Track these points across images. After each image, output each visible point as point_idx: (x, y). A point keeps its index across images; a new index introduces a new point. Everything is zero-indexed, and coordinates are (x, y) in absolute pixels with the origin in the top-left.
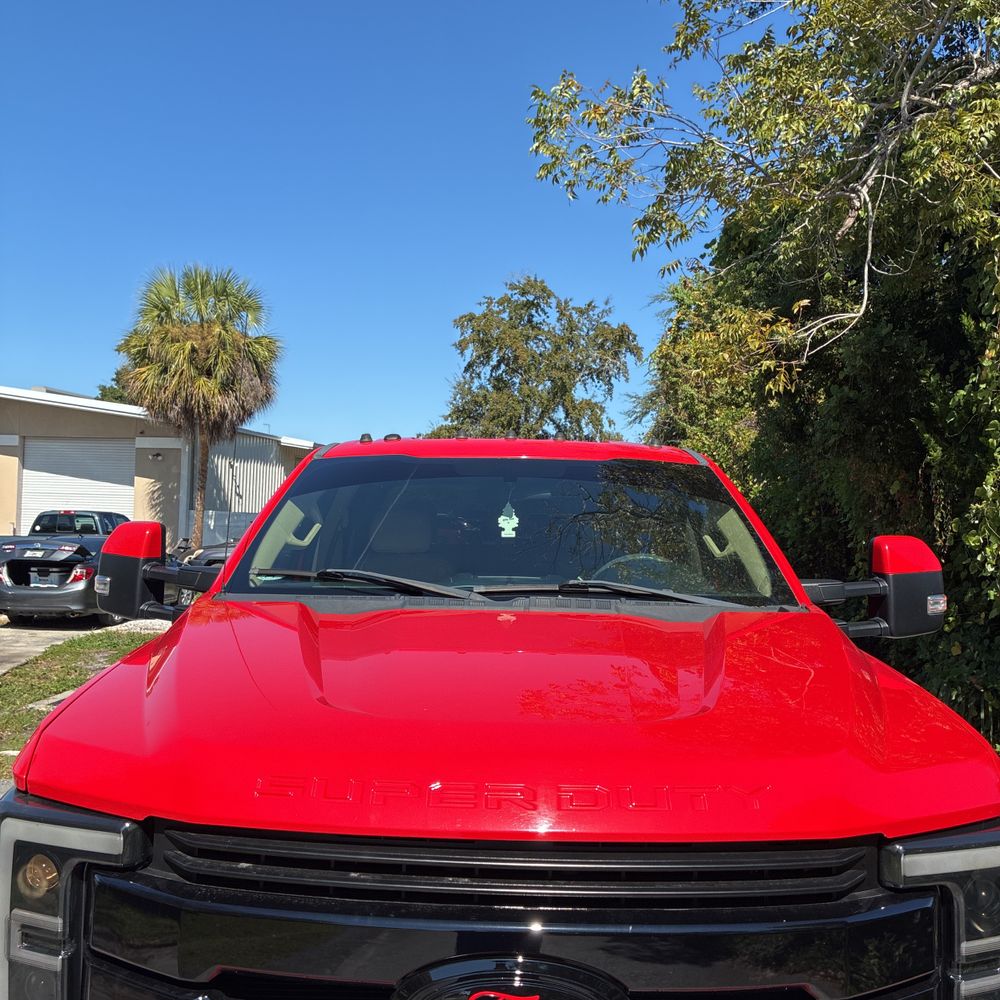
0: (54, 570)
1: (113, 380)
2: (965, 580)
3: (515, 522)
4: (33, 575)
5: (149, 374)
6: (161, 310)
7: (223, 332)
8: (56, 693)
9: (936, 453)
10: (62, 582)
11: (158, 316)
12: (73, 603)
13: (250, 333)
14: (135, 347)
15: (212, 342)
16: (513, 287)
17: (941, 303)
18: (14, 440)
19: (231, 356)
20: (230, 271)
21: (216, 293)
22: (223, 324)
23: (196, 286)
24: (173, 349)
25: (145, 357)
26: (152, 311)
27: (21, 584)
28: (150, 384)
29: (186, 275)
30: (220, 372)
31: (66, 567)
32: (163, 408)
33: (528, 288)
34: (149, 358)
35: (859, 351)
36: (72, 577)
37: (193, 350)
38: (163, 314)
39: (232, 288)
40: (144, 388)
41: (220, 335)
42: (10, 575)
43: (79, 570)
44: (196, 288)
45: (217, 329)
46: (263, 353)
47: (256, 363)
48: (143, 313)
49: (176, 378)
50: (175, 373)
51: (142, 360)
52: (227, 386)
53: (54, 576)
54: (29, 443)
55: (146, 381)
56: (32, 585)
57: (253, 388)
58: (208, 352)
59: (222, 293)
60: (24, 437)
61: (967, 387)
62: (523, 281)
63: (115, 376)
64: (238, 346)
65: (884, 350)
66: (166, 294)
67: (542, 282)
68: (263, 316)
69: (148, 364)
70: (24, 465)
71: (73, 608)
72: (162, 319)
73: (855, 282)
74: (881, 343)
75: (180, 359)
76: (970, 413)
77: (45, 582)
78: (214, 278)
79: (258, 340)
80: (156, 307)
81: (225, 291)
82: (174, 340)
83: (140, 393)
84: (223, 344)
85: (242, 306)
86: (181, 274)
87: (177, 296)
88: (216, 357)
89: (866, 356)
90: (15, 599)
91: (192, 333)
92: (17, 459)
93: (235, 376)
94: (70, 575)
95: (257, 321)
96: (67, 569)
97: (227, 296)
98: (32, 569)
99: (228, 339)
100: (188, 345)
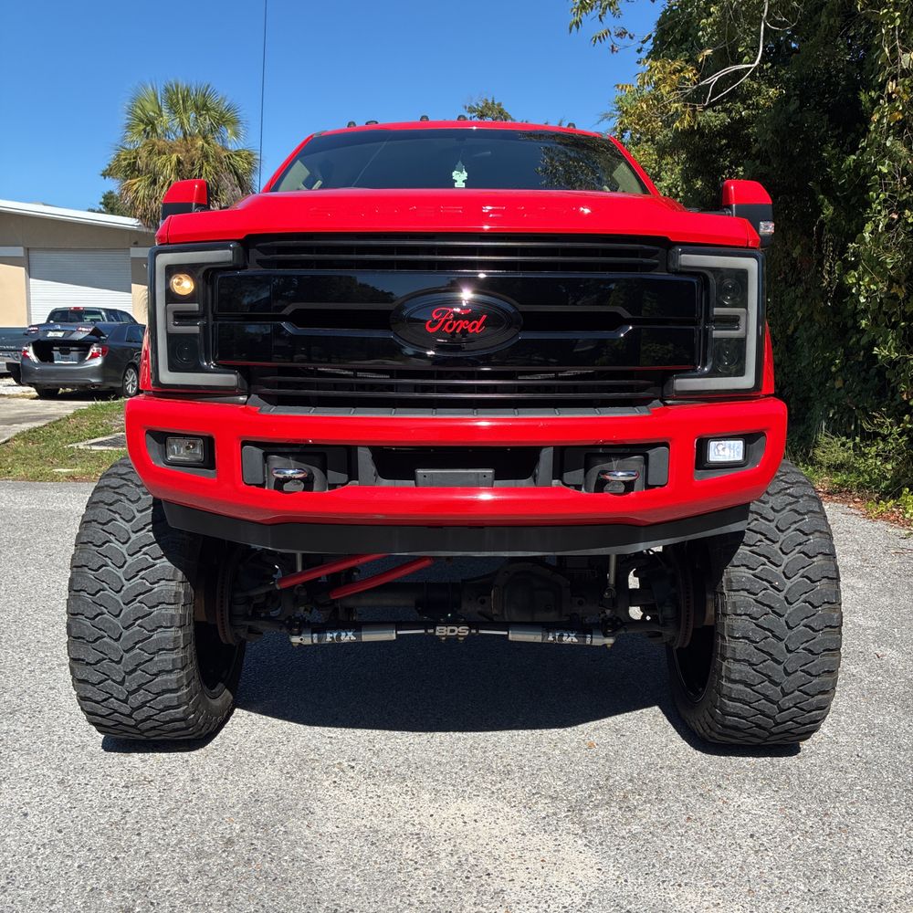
0: (74, 348)
1: (101, 203)
2: (851, 328)
3: (464, 175)
4: (56, 354)
5: (140, 185)
6: (147, 125)
7: (206, 145)
8: (90, 438)
9: (828, 211)
10: (82, 359)
11: (145, 130)
12: (93, 376)
13: (230, 146)
14: (125, 159)
15: (196, 154)
16: (471, 110)
17: (843, 83)
18: (19, 252)
19: (214, 168)
20: (208, 86)
21: (197, 108)
22: (204, 138)
23: (177, 101)
24: (159, 161)
25: (134, 170)
26: (138, 125)
27: (46, 361)
28: (141, 194)
29: (167, 90)
31: (83, 346)
32: (154, 216)
33: (485, 111)
34: (139, 170)
35: (770, 127)
36: (90, 354)
37: (179, 162)
38: (148, 128)
39: (212, 103)
40: (136, 198)
41: (203, 147)
42: (36, 353)
43: (95, 349)
44: (178, 102)
45: (200, 143)
46: (242, 165)
47: (236, 174)
48: (130, 127)
49: (165, 189)
50: (164, 184)
51: (132, 173)
52: (211, 196)
53: (74, 354)
54: (34, 255)
55: (137, 191)
56: (56, 362)
57: (235, 198)
58: (193, 164)
59: (202, 108)
60: (28, 249)
61: (858, 152)
62: (481, 104)
63: (102, 200)
64: (220, 157)
65: (791, 125)
66: (150, 110)
67: (500, 105)
68: (240, 129)
69: (138, 177)
70: (30, 274)
71: (93, 381)
72: (148, 133)
73: (770, 64)
74: (789, 119)
75: (167, 171)
76: (858, 175)
77: (67, 359)
78: (194, 93)
79: (238, 154)
80: (142, 121)
81: (205, 105)
82: (160, 153)
83: (133, 203)
84: (206, 156)
85: (222, 120)
86: (163, 88)
87: (161, 111)
88: (201, 169)
89: (776, 132)
90: (41, 373)
91: (177, 146)
92: (23, 269)
93: (218, 187)
94: (87, 354)
95: (236, 134)
96: (85, 348)
97: (208, 110)
98: (55, 348)
99: (211, 152)
100: (174, 157)
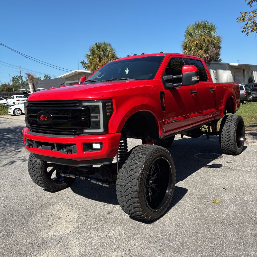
6: (190, 35)
14: (184, 45)
15: (202, 41)
19: (207, 44)
20: (207, 21)
21: (203, 27)
23: (198, 26)
24: (192, 44)
26: (187, 35)
30: (204, 48)
37: (197, 44)
39: (207, 26)
45: (203, 37)
46: (215, 41)
47: (214, 44)
48: (185, 36)
49: (193, 51)
51: (186, 48)
52: (206, 52)
57: (213, 51)
58: (201, 43)
59: (205, 27)
64: (209, 41)
66: (191, 30)
68: (216, 31)
72: (190, 37)
75: (194, 46)
78: (203, 23)
80: (188, 34)
81: (205, 26)
82: (192, 42)
84: (204, 41)
86: (195, 24)
87: (194, 30)
88: (203, 44)
91: (197, 39)
93: (208, 49)
95: (214, 32)
97: (206, 28)
99: (206, 39)
100: (196, 43)
